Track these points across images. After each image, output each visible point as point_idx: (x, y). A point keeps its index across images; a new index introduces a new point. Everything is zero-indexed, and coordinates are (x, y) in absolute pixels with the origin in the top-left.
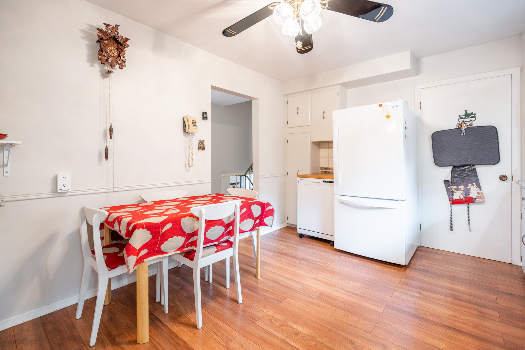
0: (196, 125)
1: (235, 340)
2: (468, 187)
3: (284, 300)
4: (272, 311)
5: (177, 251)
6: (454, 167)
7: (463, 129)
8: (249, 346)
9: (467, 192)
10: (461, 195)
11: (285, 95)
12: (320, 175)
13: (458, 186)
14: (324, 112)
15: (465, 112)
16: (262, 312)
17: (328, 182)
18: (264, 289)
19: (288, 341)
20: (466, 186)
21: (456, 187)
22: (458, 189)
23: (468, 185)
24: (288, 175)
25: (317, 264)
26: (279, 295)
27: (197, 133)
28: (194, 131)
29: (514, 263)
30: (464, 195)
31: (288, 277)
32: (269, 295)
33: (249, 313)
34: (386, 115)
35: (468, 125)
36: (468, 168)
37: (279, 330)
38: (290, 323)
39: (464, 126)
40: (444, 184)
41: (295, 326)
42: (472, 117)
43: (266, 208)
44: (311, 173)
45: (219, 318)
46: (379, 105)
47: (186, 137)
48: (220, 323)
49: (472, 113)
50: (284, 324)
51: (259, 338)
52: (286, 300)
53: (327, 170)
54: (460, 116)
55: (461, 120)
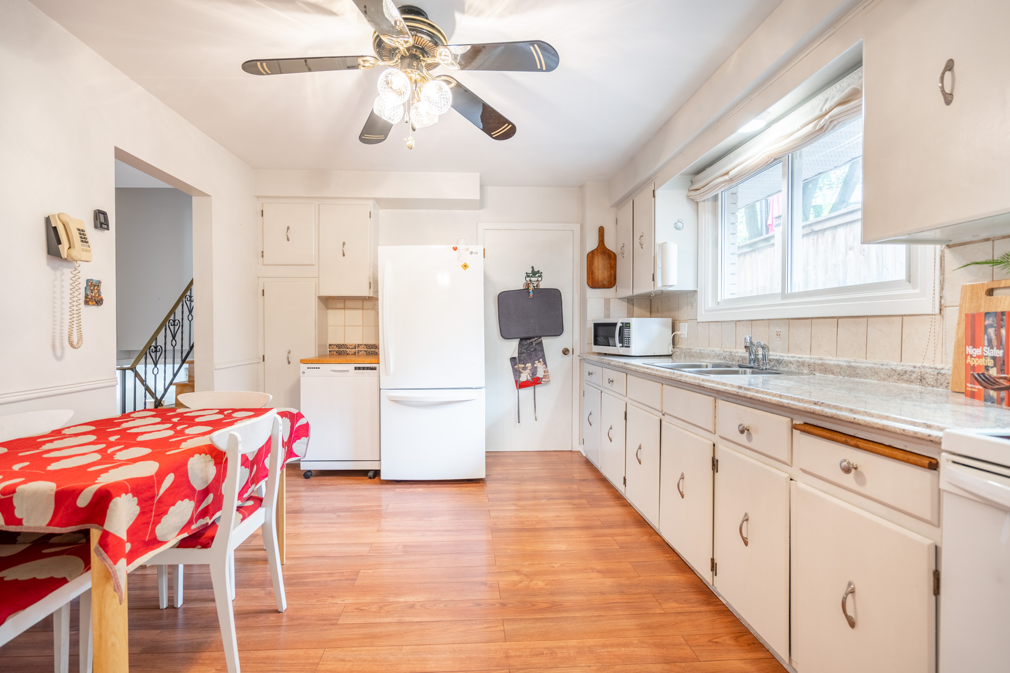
0: (88, 243)
1: (323, 661)
2: (535, 365)
3: (357, 575)
4: (351, 597)
5: (181, 532)
6: (522, 339)
7: (531, 291)
8: (355, 655)
9: (534, 371)
10: (528, 376)
11: (258, 197)
12: (328, 359)
13: (525, 365)
14: (344, 244)
15: (531, 269)
16: (335, 605)
17: (364, 368)
18: (308, 574)
19: (407, 619)
20: (533, 364)
21: (523, 366)
22: (525, 369)
23: (536, 362)
24: (264, 361)
25: (367, 510)
26: (342, 572)
27: (88, 261)
28: (84, 256)
29: (573, 450)
30: (531, 375)
31: (335, 542)
32: (325, 579)
33: (313, 616)
34: (462, 264)
35: (535, 286)
36: (535, 341)
37: (383, 614)
38: (392, 599)
39: (531, 288)
40: (510, 363)
41: (401, 600)
42: (539, 276)
43: (297, 421)
44: (317, 356)
45: (261, 649)
46: (453, 248)
47: (55, 269)
48: (271, 653)
49: (539, 271)
50: (384, 604)
51: (362, 638)
52: (360, 574)
53: (341, 350)
54: (527, 273)
55: (528, 279)
